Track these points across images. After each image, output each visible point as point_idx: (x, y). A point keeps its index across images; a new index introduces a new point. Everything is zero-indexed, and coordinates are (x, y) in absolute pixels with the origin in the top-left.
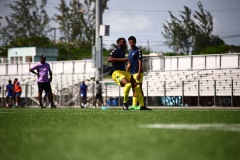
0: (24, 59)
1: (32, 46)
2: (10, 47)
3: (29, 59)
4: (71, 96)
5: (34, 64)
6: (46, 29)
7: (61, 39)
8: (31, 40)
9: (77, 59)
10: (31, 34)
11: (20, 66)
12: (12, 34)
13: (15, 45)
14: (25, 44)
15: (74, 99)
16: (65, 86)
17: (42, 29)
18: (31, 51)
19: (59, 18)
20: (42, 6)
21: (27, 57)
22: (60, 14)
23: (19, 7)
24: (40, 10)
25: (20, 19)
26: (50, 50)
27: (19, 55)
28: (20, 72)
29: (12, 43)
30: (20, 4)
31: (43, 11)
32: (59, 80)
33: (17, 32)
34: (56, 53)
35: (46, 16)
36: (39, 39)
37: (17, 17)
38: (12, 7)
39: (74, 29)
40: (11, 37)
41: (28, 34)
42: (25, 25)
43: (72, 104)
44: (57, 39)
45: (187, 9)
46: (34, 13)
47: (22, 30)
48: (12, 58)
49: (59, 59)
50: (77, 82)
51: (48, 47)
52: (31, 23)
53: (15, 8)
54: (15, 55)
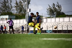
0: (5, 19)
1: (7, 15)
3: (6, 19)
4: (19, 30)
5: (8, 21)
6: (11, 10)
7: (16, 13)
8: (7, 13)
9: (21, 19)
10: (7, 11)
11: (4, 21)
12: (1, 11)
14: (5, 14)
15: (20, 31)
16: (17, 27)
17: (10, 10)
18: (7, 17)
19: (15, 7)
21: (6, 18)
22: (16, 5)
23: (3, 3)
24: (10, 4)
25: (4, 7)
26: (13, 16)
27: (3, 18)
28: (4, 23)
29: (1, 14)
30: (4, 2)
31: (11, 5)
32: (15, 25)
33: (3, 11)
34: (14, 17)
35: (11, 6)
36: (9, 13)
37: (3, 6)
38: (1, 3)
39: (20, 10)
40: (1, 12)
41: (6, 11)
42: (5, 9)
44: (15, 13)
45: (54, 4)
46: (8, 5)
47: (4, 10)
49: (15, 19)
50: (21, 26)
51: (12, 15)
52: (7, 8)
53: (2, 4)
54: (2, 18)
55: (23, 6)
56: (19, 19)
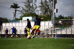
1: (31, 16)
4: (44, 34)
6: (36, 11)
7: (41, 14)
8: (30, 14)
9: (46, 21)
12: (24, 12)
13: (25, 16)
14: (28, 16)
15: (45, 35)
16: (42, 30)
17: (34, 11)
20: (35, 3)
22: (41, 5)
23: (27, 3)
38: (24, 3)
39: (45, 11)
40: (24, 13)
43: (44, 36)
46: (32, 5)
48: (24, 20)
50: (46, 29)
52: (31, 8)
55: (49, 6)
56: (43, 21)
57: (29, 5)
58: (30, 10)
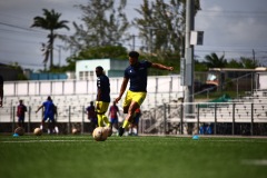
1: (106, 58)
2: (79, 59)
4: (154, 121)
6: (123, 37)
7: (142, 48)
9: (160, 74)
11: (90, 83)
12: (82, 42)
13: (85, 56)
14: (97, 56)
15: (157, 125)
16: (146, 109)
17: (119, 37)
19: (140, 22)
20: (120, 9)
22: (142, 17)
23: (93, 8)
24: (117, 14)
27: (89, 69)
28: (90, 91)
29: (81, 54)
30: (94, 5)
31: (121, 15)
38: (83, 8)
39: (158, 38)
40: (80, 47)
42: (98, 32)
43: (154, 131)
44: (137, 49)
46: (112, 17)
47: (94, 37)
48: (81, 73)
50: (160, 104)
52: (106, 30)
54: (84, 70)
55: (173, 22)
56: (152, 74)
57: (100, 16)
58: (103, 33)
